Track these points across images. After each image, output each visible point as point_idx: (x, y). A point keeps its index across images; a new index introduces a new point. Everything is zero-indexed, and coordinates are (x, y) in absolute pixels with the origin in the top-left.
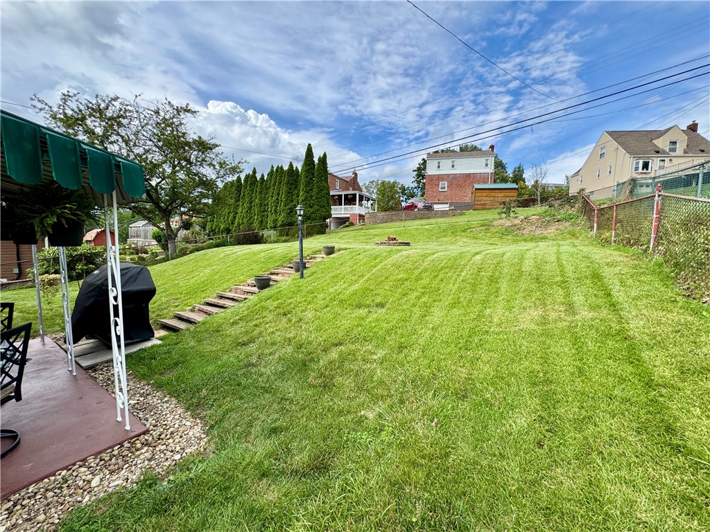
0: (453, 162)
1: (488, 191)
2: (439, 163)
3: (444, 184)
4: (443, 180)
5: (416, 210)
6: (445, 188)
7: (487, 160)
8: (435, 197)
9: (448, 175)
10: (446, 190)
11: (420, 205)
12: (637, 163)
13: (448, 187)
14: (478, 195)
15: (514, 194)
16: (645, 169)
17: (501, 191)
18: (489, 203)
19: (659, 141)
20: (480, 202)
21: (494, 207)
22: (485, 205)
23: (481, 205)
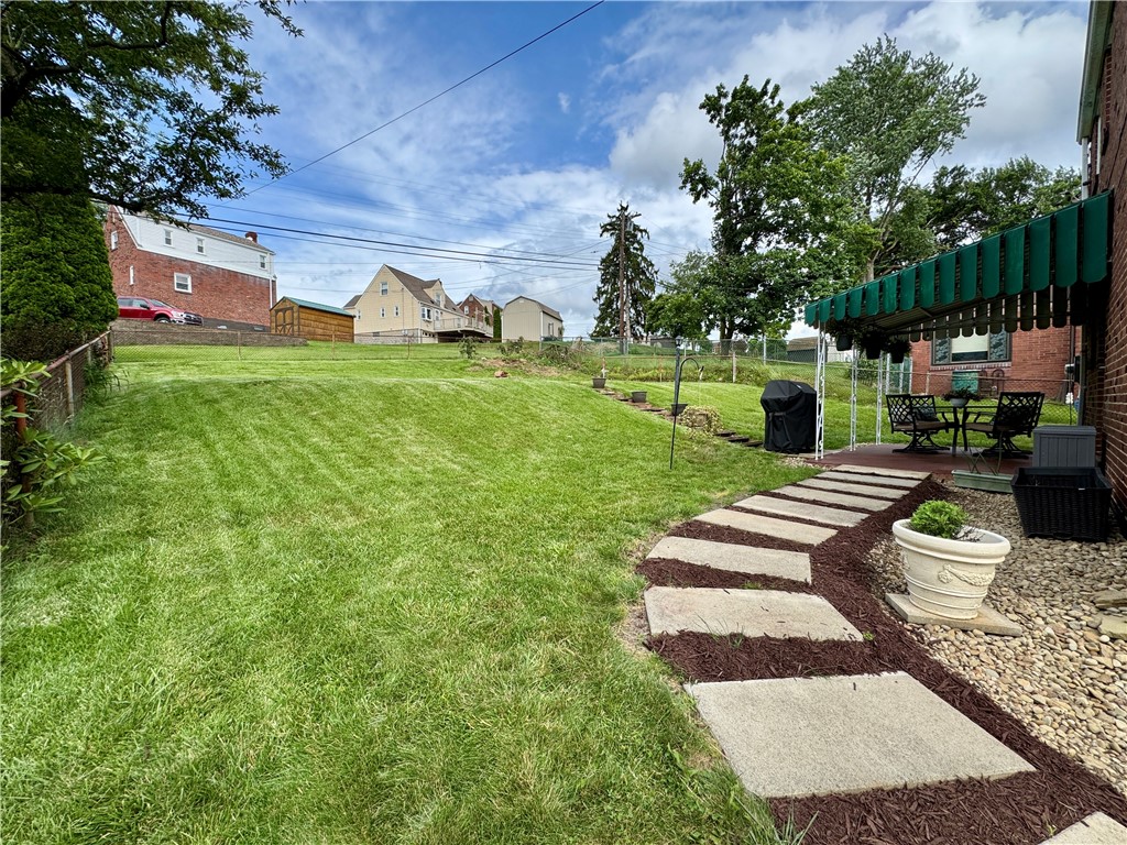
0: (200, 240)
2: (168, 233)
3: (185, 279)
4: (182, 271)
6: (185, 287)
7: (262, 257)
8: (167, 299)
9: (193, 264)
10: (190, 291)
11: (177, 315)
12: (423, 310)
13: (193, 285)
14: (302, 315)
15: (350, 324)
16: (429, 316)
17: (334, 316)
18: (320, 331)
19: (430, 292)
20: (307, 329)
21: (326, 338)
22: (314, 334)
23: (309, 333)
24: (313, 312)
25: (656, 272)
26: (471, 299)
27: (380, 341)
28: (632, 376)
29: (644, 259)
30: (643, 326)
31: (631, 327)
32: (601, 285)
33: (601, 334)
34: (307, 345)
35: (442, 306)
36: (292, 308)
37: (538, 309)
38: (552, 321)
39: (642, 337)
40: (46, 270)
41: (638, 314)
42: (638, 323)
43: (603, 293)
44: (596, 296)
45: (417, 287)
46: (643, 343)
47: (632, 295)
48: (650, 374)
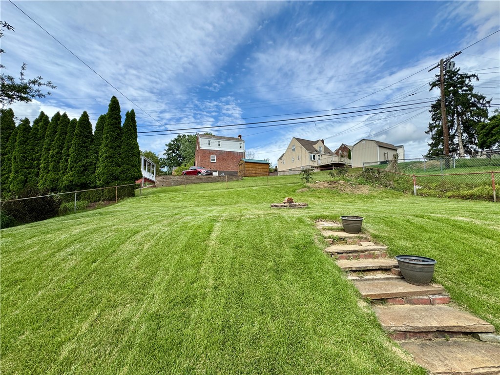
0: (219, 142)
1: (253, 164)
2: (209, 141)
3: (214, 157)
4: (213, 154)
5: (199, 175)
6: (214, 160)
7: (241, 144)
8: (208, 166)
9: (217, 151)
10: (215, 161)
11: (203, 171)
12: (311, 156)
13: (217, 159)
14: (246, 166)
15: (268, 167)
16: (314, 158)
17: (260, 165)
18: (254, 172)
19: (316, 147)
20: (248, 172)
21: (257, 175)
22: (251, 173)
23: (249, 173)
24: (251, 164)
25: (489, 102)
26: (343, 147)
27: (292, 173)
28: (450, 193)
29: (475, 96)
30: (476, 144)
31: (464, 146)
32: (432, 122)
33: (434, 154)
34: (242, 180)
35: (322, 153)
36: (243, 163)
37: (375, 145)
38: (386, 151)
39: (477, 152)
40: (111, 162)
41: (471, 136)
42: (472, 143)
43: (434, 127)
44: (428, 130)
45: (308, 145)
46: (478, 157)
47: (462, 124)
48: (475, 191)
